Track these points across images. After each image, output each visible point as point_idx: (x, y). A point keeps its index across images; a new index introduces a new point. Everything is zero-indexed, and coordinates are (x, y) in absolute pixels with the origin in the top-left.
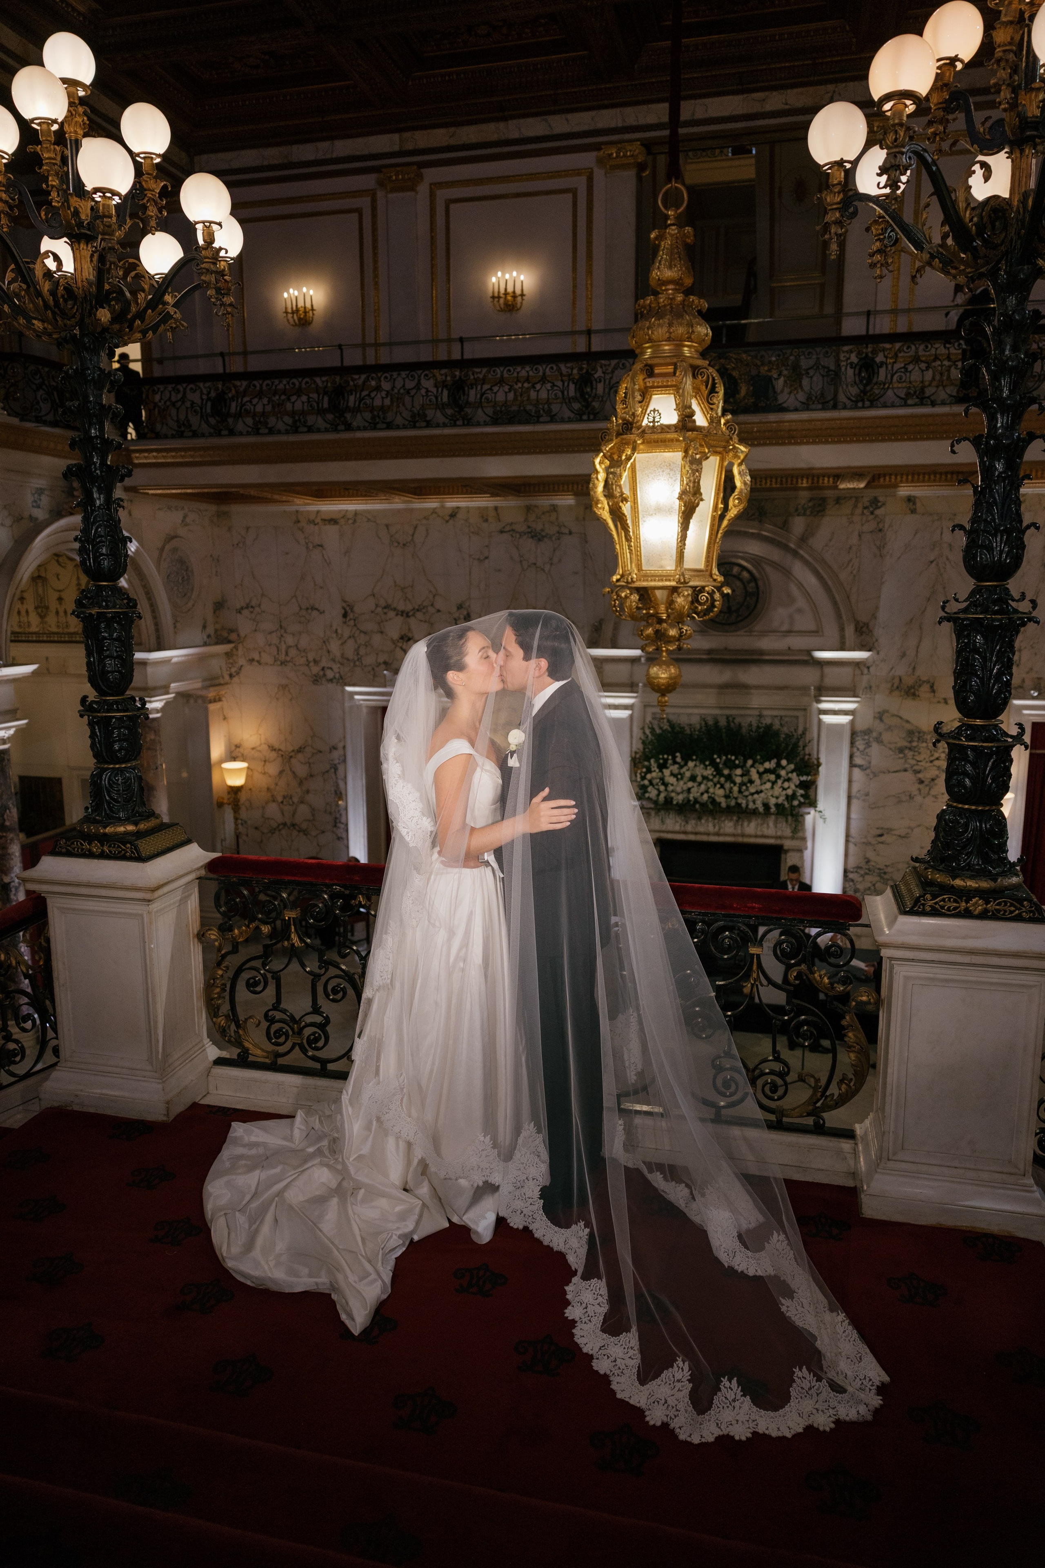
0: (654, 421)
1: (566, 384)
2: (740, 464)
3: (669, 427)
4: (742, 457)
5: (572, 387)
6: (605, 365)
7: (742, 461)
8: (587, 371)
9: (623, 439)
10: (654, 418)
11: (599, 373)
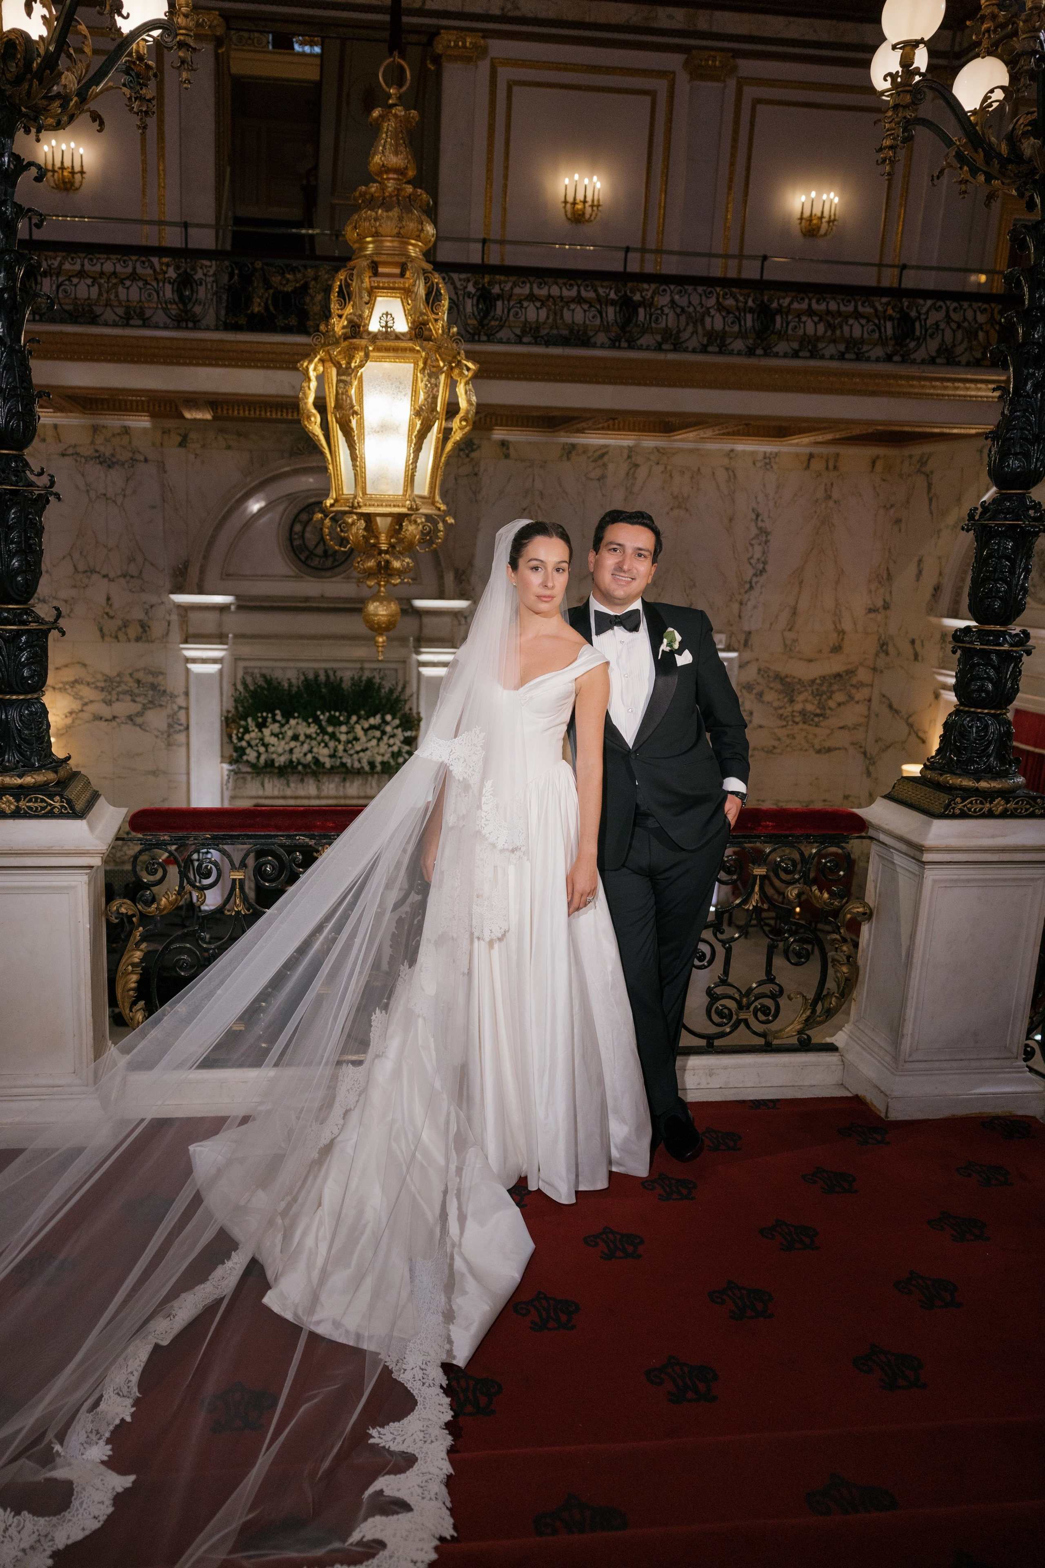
0: (386, 326)
1: (161, 284)
2: (467, 383)
3: (403, 334)
4: (470, 374)
5: (168, 288)
6: (206, 266)
7: (470, 379)
8: (186, 271)
9: (351, 343)
10: (387, 322)
11: (199, 275)
